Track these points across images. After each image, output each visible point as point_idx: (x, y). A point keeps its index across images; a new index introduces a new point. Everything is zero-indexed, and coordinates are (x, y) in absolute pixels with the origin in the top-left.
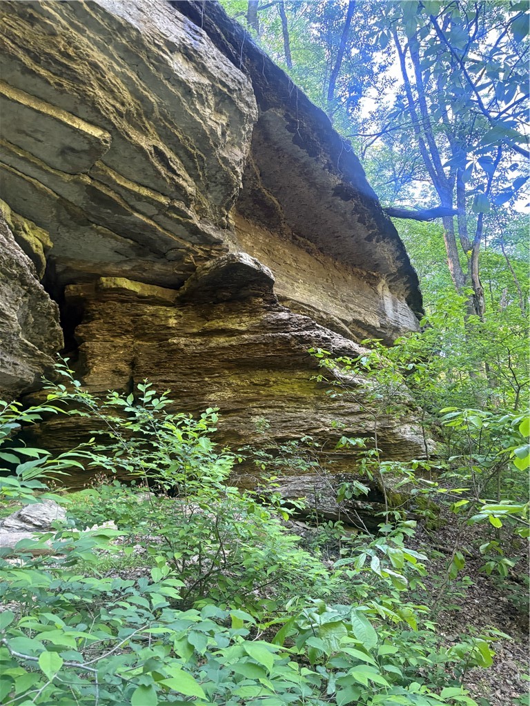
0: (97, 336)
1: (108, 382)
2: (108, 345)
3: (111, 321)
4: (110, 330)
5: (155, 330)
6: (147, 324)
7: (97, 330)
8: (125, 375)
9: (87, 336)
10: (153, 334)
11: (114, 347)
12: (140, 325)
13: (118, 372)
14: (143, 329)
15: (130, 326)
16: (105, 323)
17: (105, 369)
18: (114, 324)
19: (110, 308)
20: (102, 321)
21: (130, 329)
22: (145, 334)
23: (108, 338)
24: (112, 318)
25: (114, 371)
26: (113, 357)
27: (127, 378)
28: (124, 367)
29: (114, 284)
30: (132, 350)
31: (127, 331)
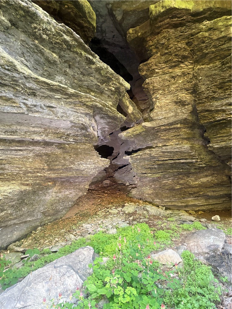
0: (157, 70)
1: (172, 114)
2: (167, 77)
3: (166, 51)
4: (168, 61)
5: (215, 46)
6: (204, 42)
7: (156, 65)
8: (188, 105)
9: (148, 73)
10: (213, 52)
11: (173, 77)
12: (196, 46)
13: (180, 102)
14: (201, 50)
15: (185, 50)
16: (162, 55)
17: (168, 101)
18: (170, 54)
19: (164, 37)
20: (159, 54)
21: (186, 54)
22: (205, 56)
23: (166, 70)
24: (167, 49)
25: (176, 103)
26: (172, 88)
27: (190, 107)
28: (186, 96)
29: (163, 7)
30: (191, 76)
31: (185, 58)
